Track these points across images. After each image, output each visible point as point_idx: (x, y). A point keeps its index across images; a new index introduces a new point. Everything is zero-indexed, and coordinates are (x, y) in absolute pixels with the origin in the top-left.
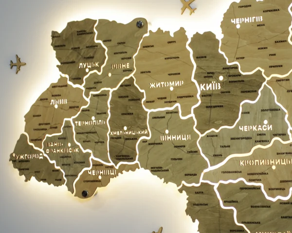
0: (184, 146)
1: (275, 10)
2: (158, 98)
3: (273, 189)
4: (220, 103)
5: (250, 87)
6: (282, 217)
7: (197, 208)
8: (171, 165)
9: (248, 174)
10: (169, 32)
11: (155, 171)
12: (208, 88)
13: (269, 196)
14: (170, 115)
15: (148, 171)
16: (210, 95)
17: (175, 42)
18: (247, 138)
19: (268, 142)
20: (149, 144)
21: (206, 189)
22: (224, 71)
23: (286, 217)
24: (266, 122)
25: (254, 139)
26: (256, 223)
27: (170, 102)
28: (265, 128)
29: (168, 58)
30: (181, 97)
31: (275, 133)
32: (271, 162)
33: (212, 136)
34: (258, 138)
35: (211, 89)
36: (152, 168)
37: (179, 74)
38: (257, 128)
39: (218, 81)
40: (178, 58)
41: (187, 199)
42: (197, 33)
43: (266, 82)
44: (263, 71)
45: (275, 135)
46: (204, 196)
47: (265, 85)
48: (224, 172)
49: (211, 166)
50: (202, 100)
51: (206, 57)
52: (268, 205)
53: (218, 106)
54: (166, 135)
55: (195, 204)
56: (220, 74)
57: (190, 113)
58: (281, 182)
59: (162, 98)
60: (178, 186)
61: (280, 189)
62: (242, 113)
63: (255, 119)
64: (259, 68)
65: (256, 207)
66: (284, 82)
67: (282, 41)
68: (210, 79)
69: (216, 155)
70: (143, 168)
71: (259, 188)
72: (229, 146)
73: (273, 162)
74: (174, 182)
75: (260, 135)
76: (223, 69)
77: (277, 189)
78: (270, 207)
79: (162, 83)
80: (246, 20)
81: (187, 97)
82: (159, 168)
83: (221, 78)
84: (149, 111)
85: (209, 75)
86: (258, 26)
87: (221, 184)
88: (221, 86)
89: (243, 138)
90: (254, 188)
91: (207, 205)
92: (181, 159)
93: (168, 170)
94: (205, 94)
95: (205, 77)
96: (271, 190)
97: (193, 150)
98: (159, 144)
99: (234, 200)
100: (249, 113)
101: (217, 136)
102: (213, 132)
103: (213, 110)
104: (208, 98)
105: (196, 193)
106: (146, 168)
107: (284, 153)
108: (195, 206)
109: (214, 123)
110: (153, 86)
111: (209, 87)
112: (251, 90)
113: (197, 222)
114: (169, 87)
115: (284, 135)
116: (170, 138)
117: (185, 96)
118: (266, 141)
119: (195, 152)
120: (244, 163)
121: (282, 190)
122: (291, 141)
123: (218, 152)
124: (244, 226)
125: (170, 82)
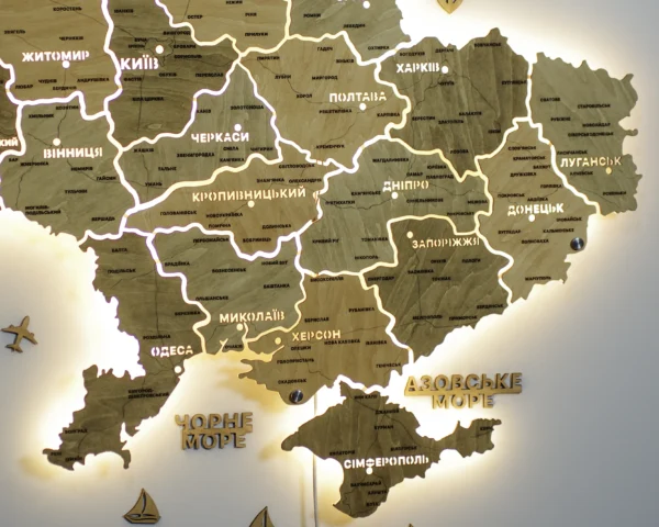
0: (91, 169)
2: (41, 81)
3: (250, 240)
4: (159, 92)
5: (211, 66)
6: (265, 287)
7: (116, 277)
8: (65, 203)
9: (208, 216)
11: (34, 213)
12: (134, 67)
13: (242, 252)
14: (63, 111)
15: (20, 215)
16: (139, 79)
18: (206, 155)
19: (241, 160)
20: (22, 164)
21: (131, 245)
22: (166, 37)
23: (272, 286)
24: (238, 127)
25: (218, 156)
26: (221, 298)
27: (64, 88)
28: (236, 137)
29: (61, 9)
30: (86, 81)
31: (255, 147)
32: (247, 195)
33: (143, 151)
34: (226, 155)
35: (141, 68)
36: (27, 208)
37: (81, 38)
38: (223, 137)
39: (154, 54)
40: (80, 9)
41: (96, 263)
43: (239, 59)
44: (234, 41)
45: (255, 150)
46: (128, 256)
47: (237, 65)
48: (165, 214)
49: (142, 202)
50: (124, 87)
52: (241, 268)
53: (155, 99)
54: (56, 148)
55: (111, 271)
56: (159, 42)
57: (102, 109)
58: (264, 227)
59: (47, 81)
60: (78, 239)
61: (264, 240)
62: (197, 111)
63: (220, 123)
64: (227, 36)
65: (220, 271)
66: (270, 62)
68: (140, 51)
69: (150, 184)
70: (9, 210)
71: (226, 239)
72: (174, 169)
73: (250, 195)
74: (71, 232)
75: (229, 149)
76: (165, 33)
77: (257, 240)
78: (244, 270)
79: (48, 54)
81: (96, 80)
82: (41, 207)
83: (160, 49)
84: (21, 104)
85: (138, 43)
87: (159, 236)
88: (159, 63)
89: (200, 155)
90: (218, 239)
91: (134, 270)
92: (85, 191)
93: (59, 212)
94: (131, 77)
95: (130, 46)
96: (247, 242)
97: (107, 174)
98: (43, 164)
99: (183, 261)
100: (209, 111)
101: (152, 150)
102: (145, 143)
103: (146, 105)
104: (137, 84)
105: (113, 251)
106: (15, 208)
107: (268, 180)
108: (112, 274)
109: (146, 127)
110: (28, 57)
111: (137, 64)
112: (214, 72)
113: (114, 302)
114: (61, 61)
115: (268, 150)
116: (63, 153)
117: (95, 80)
118: (239, 160)
119: (111, 178)
120: (199, 197)
121: (267, 242)
122: (280, 159)
123: (154, 179)
124: (198, 304)
125: (63, 53)
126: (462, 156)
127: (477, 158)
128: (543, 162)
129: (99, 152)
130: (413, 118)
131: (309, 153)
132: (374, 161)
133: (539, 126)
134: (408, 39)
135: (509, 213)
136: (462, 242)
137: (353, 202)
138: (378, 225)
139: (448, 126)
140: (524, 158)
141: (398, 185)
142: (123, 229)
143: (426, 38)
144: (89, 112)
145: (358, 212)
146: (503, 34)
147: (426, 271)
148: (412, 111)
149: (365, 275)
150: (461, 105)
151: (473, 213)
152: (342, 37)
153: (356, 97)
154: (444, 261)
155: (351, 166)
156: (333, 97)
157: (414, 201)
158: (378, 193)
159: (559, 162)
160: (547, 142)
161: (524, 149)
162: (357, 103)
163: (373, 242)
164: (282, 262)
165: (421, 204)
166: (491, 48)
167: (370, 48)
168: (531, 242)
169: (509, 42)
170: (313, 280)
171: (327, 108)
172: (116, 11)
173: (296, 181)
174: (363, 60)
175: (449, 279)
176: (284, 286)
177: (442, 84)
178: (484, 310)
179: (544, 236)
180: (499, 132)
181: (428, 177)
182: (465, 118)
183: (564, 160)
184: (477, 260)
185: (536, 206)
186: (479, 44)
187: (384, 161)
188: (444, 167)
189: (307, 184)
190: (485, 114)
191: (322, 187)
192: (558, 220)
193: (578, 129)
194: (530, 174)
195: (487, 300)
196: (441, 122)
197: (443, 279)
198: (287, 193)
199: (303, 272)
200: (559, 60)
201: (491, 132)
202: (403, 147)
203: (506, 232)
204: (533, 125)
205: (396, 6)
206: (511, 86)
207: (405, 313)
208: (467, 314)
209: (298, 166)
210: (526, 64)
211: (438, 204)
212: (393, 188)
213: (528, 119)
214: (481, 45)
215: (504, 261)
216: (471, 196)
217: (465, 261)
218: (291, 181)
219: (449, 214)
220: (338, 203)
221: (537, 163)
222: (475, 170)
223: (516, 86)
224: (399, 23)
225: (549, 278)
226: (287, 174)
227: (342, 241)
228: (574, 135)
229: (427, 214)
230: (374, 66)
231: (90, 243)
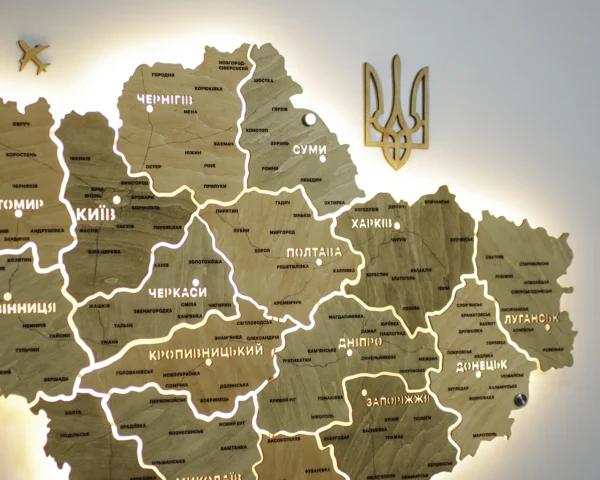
0: (44, 325)
1: (215, 89)
3: (208, 400)
4: (115, 245)
5: (169, 217)
6: (222, 449)
7: (69, 442)
8: (15, 362)
9: (165, 375)
10: (15, 104)
12: (91, 218)
13: (200, 412)
14: (15, 264)
16: (96, 231)
17: (28, 124)
18: (163, 311)
19: (199, 317)
21: (86, 407)
22: (123, 187)
23: (229, 448)
24: (196, 282)
25: (175, 313)
26: (177, 462)
27: (16, 239)
28: (194, 292)
29: (14, 154)
30: (39, 231)
31: (213, 303)
32: (204, 353)
33: (99, 306)
34: (184, 311)
35: (97, 219)
37: (36, 186)
38: (180, 293)
39: (111, 205)
40: (34, 155)
41: (49, 426)
42: (73, 112)
43: (198, 211)
44: (193, 192)
45: (213, 306)
46: (82, 418)
47: (195, 217)
48: (121, 373)
49: (97, 361)
50: (79, 238)
51: (89, 159)
52: (198, 430)
53: (111, 252)
54: (7, 303)
55: (64, 435)
56: (115, 191)
57: (56, 261)
58: (222, 387)
60: (29, 402)
61: (220, 399)
62: (155, 265)
63: (178, 276)
64: (184, 187)
65: (178, 433)
66: (229, 215)
67: (225, 144)
68: (98, 201)
69: (106, 342)
71: (183, 399)
72: (131, 325)
73: (208, 353)
74: (22, 393)
75: (187, 305)
76: (122, 183)
77: (215, 400)
78: (202, 432)
79: (1, 201)
80: (163, 100)
81: (50, 231)
83: (117, 200)
85: (95, 192)
86: (185, 112)
87: (114, 396)
88: (116, 214)
89: (157, 311)
90: (176, 399)
92: (37, 350)
93: (9, 372)
94: (87, 228)
95: (87, 196)
96: (205, 403)
97: (61, 331)
99: (139, 423)
100: (167, 265)
101: (108, 306)
102: (100, 298)
103: (102, 257)
104: (93, 236)
105: (66, 413)
107: (226, 338)
108: (64, 439)
109: (102, 281)
111: (93, 215)
112: (172, 224)
113: (67, 467)
114: (13, 210)
115: (226, 306)
116: (14, 308)
117: (48, 230)
118: (197, 316)
119: (65, 336)
120: (156, 355)
121: (224, 402)
122: (238, 316)
123: (110, 337)
124: (154, 468)
125: (16, 202)
126: (413, 312)
127: (428, 314)
128: (489, 319)
129: (52, 307)
130: (368, 275)
131: (266, 310)
132: (330, 317)
133: (484, 283)
134: (362, 194)
135: (458, 370)
136: (413, 400)
137: (310, 360)
138: (334, 384)
139: (400, 283)
140: (471, 315)
141: (352, 343)
142: (77, 389)
143: (380, 194)
144: (42, 265)
145: (313, 369)
146: (451, 191)
147: (380, 430)
148: (367, 267)
149: (320, 434)
150: (413, 262)
151: (424, 371)
152: (299, 190)
153: (312, 252)
154: (397, 419)
155: (307, 323)
156: (290, 252)
157: (368, 359)
158: (335, 350)
159: (502, 319)
160: (491, 298)
161: (471, 306)
162: (313, 259)
163: (329, 401)
164: (239, 423)
165: (375, 361)
166: (440, 205)
167: (327, 203)
168: (477, 398)
169: (456, 200)
170: (270, 441)
171: (285, 263)
172: (73, 158)
173: (253, 338)
174: (319, 215)
175: (402, 437)
176: (241, 447)
177: (395, 240)
178: (434, 468)
179: (490, 393)
180: (448, 289)
181: (383, 334)
182: (416, 275)
183: (508, 316)
184: (428, 417)
185: (482, 363)
186: (429, 201)
187: (340, 317)
188: (397, 323)
189: (264, 341)
190: (436, 270)
191: (280, 345)
192: (504, 376)
193: (521, 286)
194: (476, 331)
195: (437, 458)
196: (394, 279)
197: (396, 437)
198: (244, 351)
199: (261, 432)
200: (502, 218)
201: (441, 288)
202: (357, 304)
203: (454, 389)
204: (479, 283)
205: (351, 161)
206: (459, 243)
207: (360, 473)
208: (419, 472)
209: (255, 323)
210: (473, 221)
211: (392, 361)
212: (348, 345)
213: (474, 276)
214: (432, 202)
215: (453, 418)
216: (423, 353)
217: (416, 419)
218: (248, 338)
219: (401, 372)
220: (295, 360)
221: (483, 320)
222: (425, 326)
223: (463, 243)
224: (353, 179)
225: (495, 435)
226: (245, 331)
227: (299, 400)
228: (517, 292)
229: (381, 371)
230: (330, 221)
231: (42, 405)
